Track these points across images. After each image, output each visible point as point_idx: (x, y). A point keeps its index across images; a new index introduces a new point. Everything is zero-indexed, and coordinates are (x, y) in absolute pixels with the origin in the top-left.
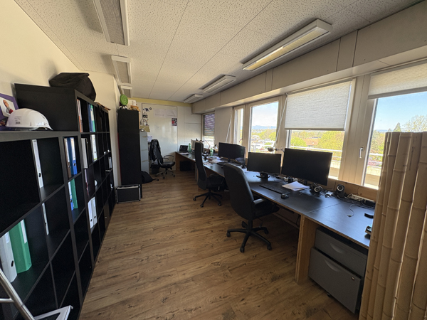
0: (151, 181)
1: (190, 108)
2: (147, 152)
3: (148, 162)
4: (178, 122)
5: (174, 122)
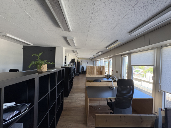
0: (81, 74)
1: (91, 60)
5: (87, 63)
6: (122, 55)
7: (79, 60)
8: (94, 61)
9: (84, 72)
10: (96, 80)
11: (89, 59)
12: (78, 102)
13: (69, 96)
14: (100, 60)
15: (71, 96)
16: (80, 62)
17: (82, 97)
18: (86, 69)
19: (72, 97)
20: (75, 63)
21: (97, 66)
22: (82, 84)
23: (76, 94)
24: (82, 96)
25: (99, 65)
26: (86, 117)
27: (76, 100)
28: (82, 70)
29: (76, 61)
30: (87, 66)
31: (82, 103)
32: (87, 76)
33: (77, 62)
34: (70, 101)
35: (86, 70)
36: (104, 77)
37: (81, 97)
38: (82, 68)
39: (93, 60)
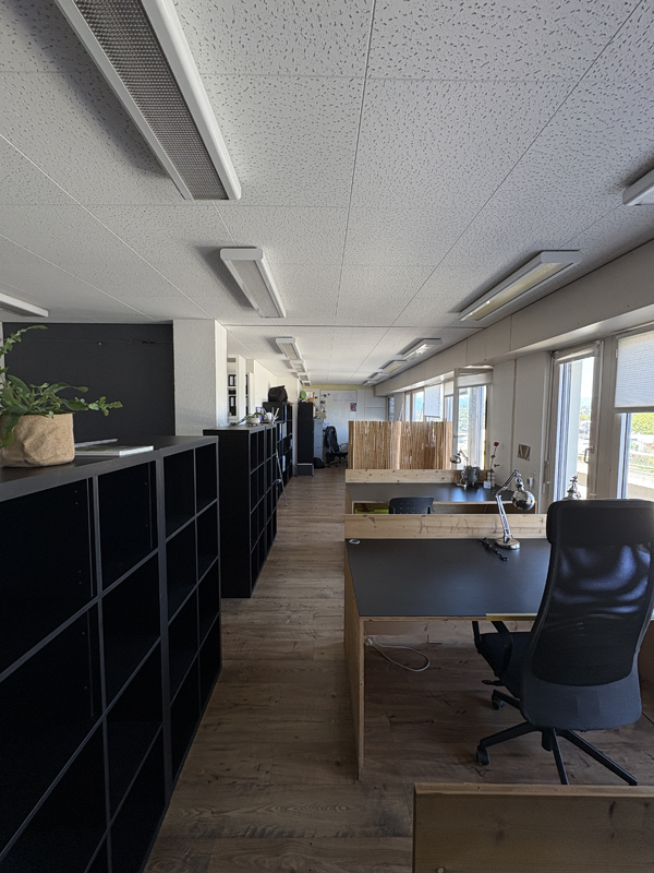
0: (323, 467)
1: (372, 391)
2: (322, 439)
3: (321, 450)
4: (357, 408)
5: (353, 407)
6: (553, 353)
7: (309, 395)
8: (387, 398)
9: (337, 458)
10: (403, 502)
11: (363, 385)
12: (306, 627)
13: (254, 593)
14: (422, 388)
15: (269, 587)
16: (317, 403)
17: (326, 597)
18: (347, 441)
19: (273, 594)
20: (290, 408)
21: (408, 420)
22: (326, 521)
23: (292, 581)
24: (328, 592)
25: (418, 418)
26: (347, 718)
27: (294, 616)
28: (326, 444)
29: (293, 399)
30: (351, 423)
31: (326, 634)
32: (354, 475)
33: (301, 404)
34: (257, 618)
35: (349, 445)
36: (448, 479)
37: (322, 596)
38: (325, 438)
39: (383, 389)
